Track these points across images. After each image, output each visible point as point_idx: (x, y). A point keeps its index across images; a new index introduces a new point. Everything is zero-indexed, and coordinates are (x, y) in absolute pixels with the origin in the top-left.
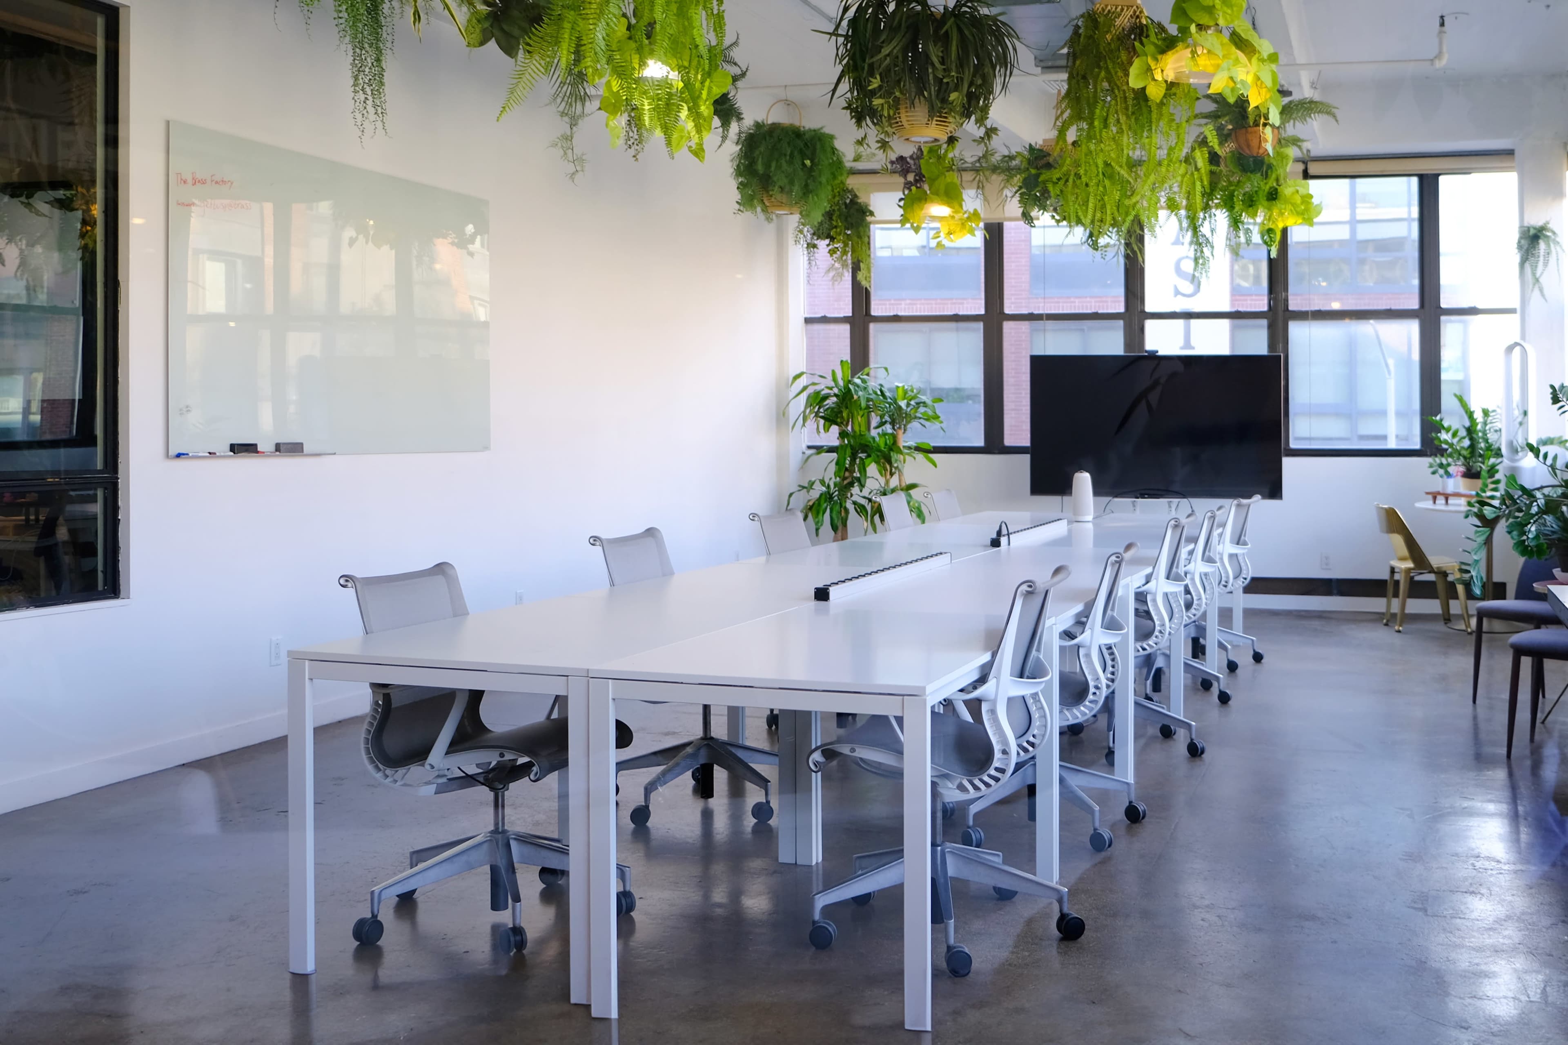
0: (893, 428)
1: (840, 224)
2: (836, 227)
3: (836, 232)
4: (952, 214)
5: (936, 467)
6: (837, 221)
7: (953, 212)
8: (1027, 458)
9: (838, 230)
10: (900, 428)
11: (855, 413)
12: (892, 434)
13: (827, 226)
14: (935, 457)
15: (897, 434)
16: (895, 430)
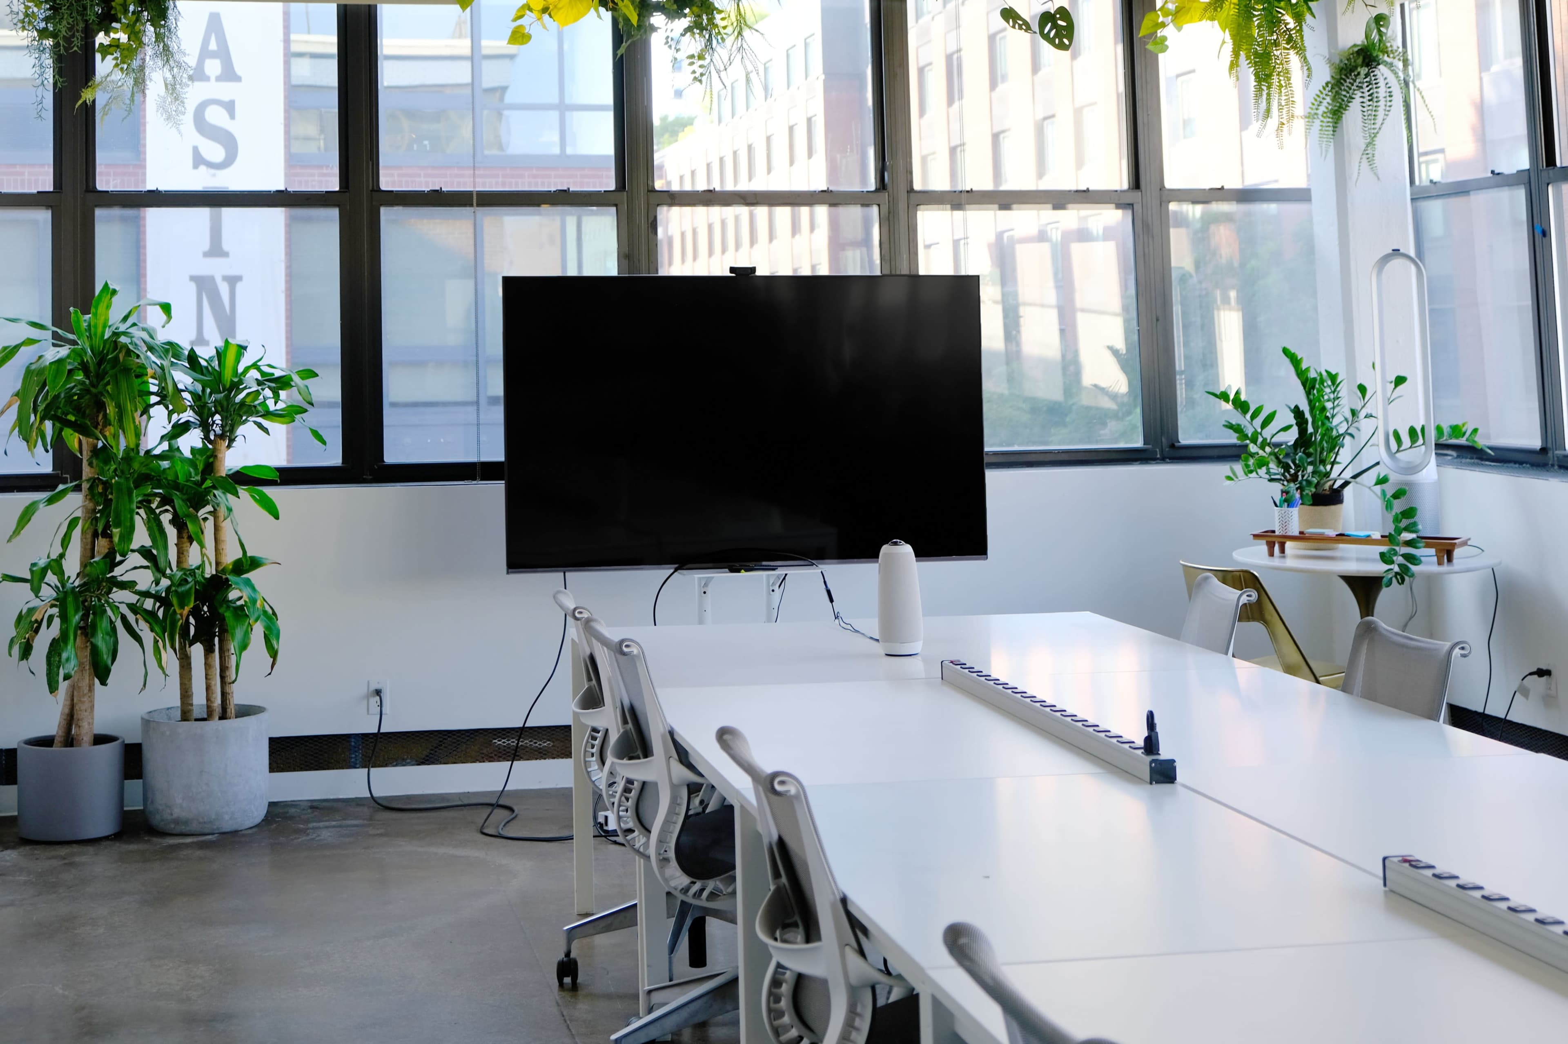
0: (207, 438)
10: (221, 437)
11: (129, 406)
12: (206, 450)
15: (215, 450)
16: (210, 442)
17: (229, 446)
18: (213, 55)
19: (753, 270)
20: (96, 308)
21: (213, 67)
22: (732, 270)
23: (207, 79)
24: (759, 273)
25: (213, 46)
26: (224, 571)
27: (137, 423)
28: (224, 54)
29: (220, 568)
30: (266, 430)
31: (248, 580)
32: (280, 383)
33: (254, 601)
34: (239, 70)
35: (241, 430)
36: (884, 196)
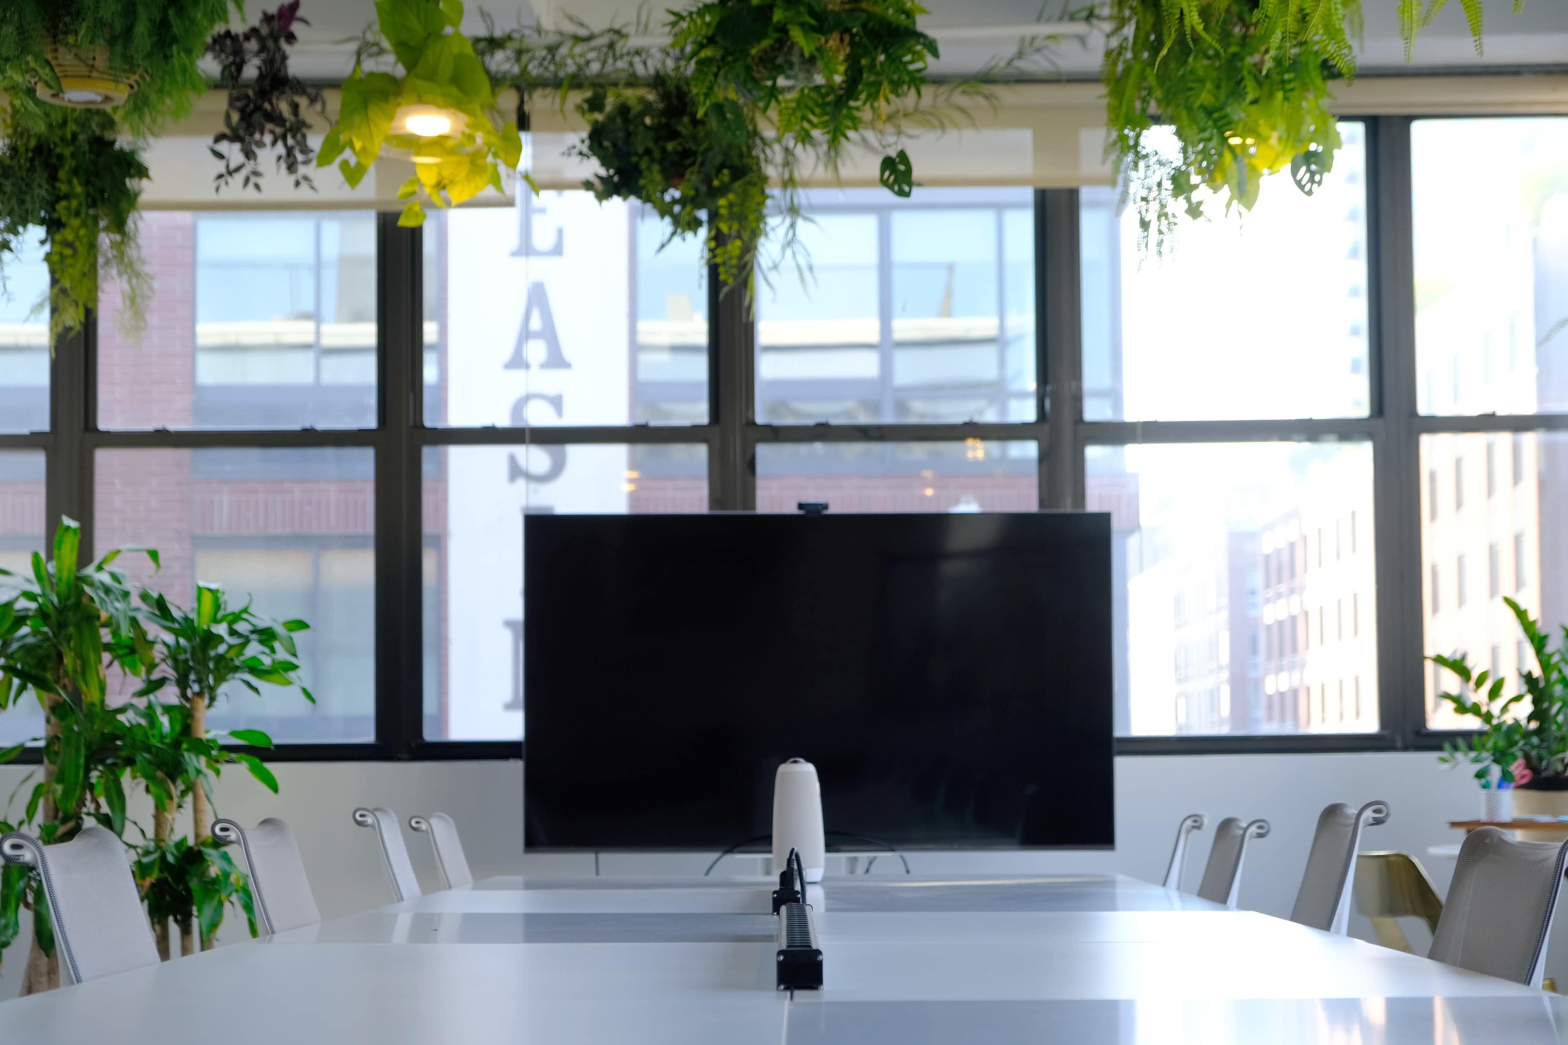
0: (184, 695)
1: (79, 189)
2: (66, 197)
3: (68, 209)
4: (467, 131)
5: (276, 790)
6: (70, 182)
7: (468, 125)
8: (515, 769)
9: (74, 203)
10: (200, 694)
11: (92, 657)
12: (181, 707)
13: (43, 193)
14: (275, 768)
15: (192, 708)
16: (187, 699)
17: (210, 706)
18: (538, 335)
19: (825, 507)
20: (59, 549)
21: (536, 351)
22: (801, 506)
23: (527, 366)
24: (833, 510)
25: (536, 323)
26: (203, 844)
27: (101, 675)
28: (549, 334)
29: (199, 841)
30: (256, 690)
31: (226, 853)
32: (266, 636)
33: (227, 875)
34: (567, 353)
35: (223, 689)
36: (1046, 427)
